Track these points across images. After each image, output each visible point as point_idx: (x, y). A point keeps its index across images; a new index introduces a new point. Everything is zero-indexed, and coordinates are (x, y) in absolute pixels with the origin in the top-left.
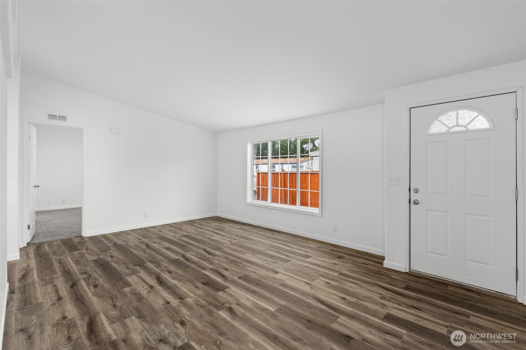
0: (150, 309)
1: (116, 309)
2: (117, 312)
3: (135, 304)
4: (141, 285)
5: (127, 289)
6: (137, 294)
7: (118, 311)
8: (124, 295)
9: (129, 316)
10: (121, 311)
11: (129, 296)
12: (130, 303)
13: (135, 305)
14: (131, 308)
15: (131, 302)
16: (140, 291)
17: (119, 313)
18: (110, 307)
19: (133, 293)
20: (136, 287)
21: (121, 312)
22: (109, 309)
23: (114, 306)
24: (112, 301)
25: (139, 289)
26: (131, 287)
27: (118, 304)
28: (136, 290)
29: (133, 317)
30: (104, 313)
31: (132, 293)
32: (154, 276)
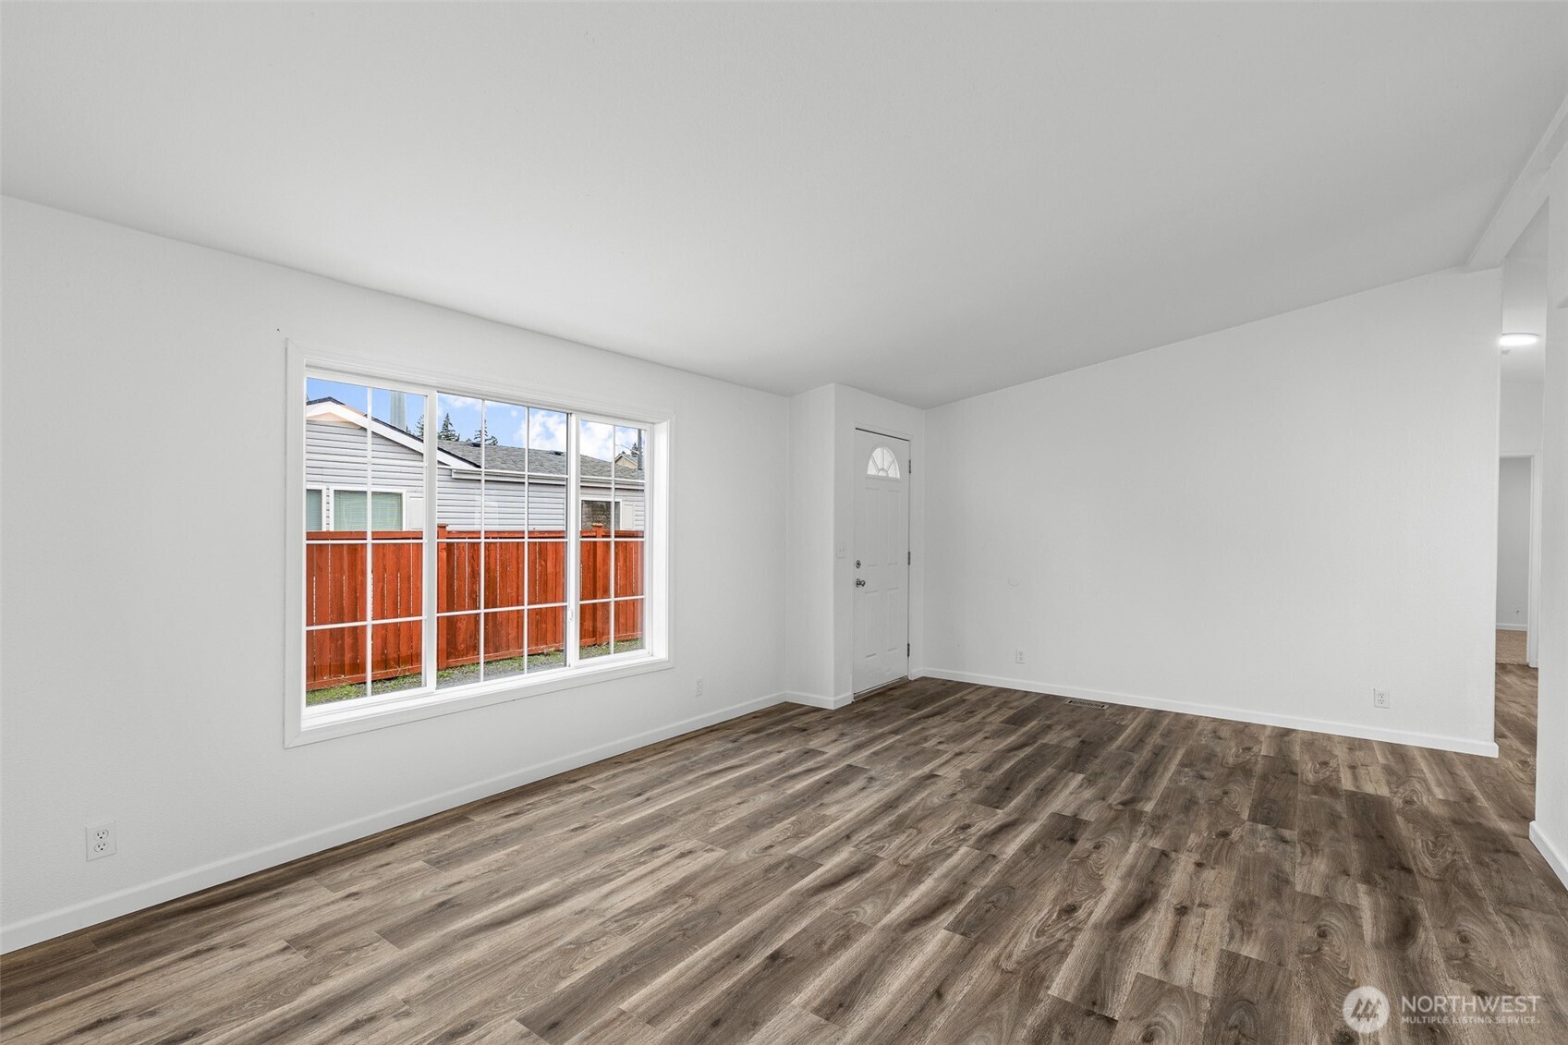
0: (1249, 880)
1: (1325, 925)
2: (1328, 919)
3: (1268, 906)
4: (1196, 936)
5: (1251, 950)
6: (1241, 922)
7: (1322, 920)
8: (1274, 943)
9: (1304, 895)
10: (1315, 916)
11: (1262, 932)
12: (1280, 917)
13: (1273, 904)
14: (1288, 906)
15: (1275, 916)
16: (1222, 923)
17: (1325, 913)
18: (1336, 940)
19: (1245, 929)
20: (1218, 940)
21: (1317, 912)
22: (1341, 937)
23: (1323, 934)
24: (1319, 950)
25: (1218, 928)
26: (1234, 948)
27: (1310, 932)
28: (1227, 931)
29: (1299, 888)
30: (1361, 937)
31: (1250, 933)
32: (1126, 933)
